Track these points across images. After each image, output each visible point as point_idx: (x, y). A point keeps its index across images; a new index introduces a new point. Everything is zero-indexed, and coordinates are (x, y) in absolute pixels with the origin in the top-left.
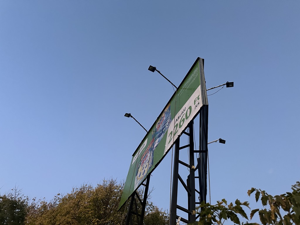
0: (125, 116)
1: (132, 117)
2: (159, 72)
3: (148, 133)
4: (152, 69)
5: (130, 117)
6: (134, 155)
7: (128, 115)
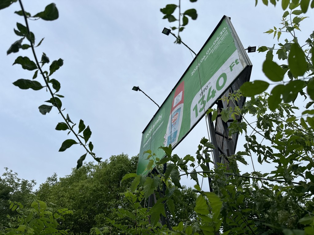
1: (140, 90)
2: (174, 35)
3: (160, 108)
4: (167, 32)
7: (136, 89)
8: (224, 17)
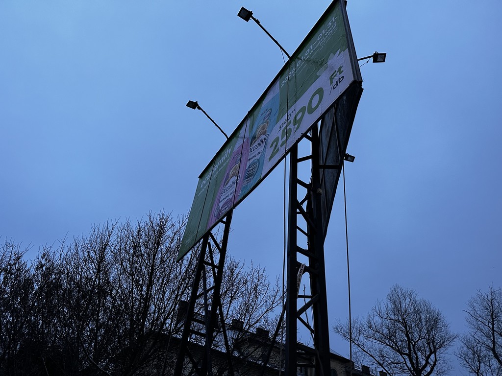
0: (187, 105)
1: (199, 108)
2: (257, 22)
3: (229, 140)
4: (246, 15)
5: (197, 109)
6: (201, 177)
7: (193, 105)
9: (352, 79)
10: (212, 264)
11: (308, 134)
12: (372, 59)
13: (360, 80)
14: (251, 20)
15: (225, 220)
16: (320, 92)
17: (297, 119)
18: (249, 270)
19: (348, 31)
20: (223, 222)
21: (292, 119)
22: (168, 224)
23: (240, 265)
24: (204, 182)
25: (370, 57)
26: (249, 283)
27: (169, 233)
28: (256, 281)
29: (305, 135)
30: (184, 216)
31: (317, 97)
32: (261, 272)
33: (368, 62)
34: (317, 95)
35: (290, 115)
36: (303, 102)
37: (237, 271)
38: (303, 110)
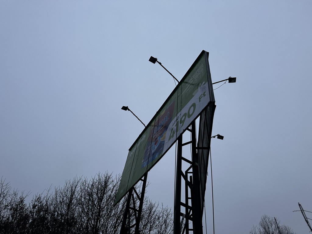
0: (122, 109)
1: (129, 110)
2: (160, 63)
3: (146, 128)
4: (153, 60)
5: (127, 110)
6: (130, 150)
7: (125, 108)
8: (203, 52)
9: (209, 101)
10: (134, 208)
11: (189, 128)
12: (228, 81)
13: (214, 101)
14: (157, 63)
15: (143, 178)
16: (194, 105)
17: (182, 120)
18: (161, 210)
19: (208, 71)
20: (142, 180)
21: (179, 120)
22: (110, 180)
23: (156, 205)
24: (132, 153)
25: (227, 80)
26: (161, 219)
27: (111, 186)
28: (165, 217)
29: (187, 129)
30: (120, 175)
31: (192, 108)
32: (169, 211)
33: (225, 83)
34: (193, 107)
35: (179, 117)
36: (185, 110)
37: (153, 210)
38: (185, 115)
